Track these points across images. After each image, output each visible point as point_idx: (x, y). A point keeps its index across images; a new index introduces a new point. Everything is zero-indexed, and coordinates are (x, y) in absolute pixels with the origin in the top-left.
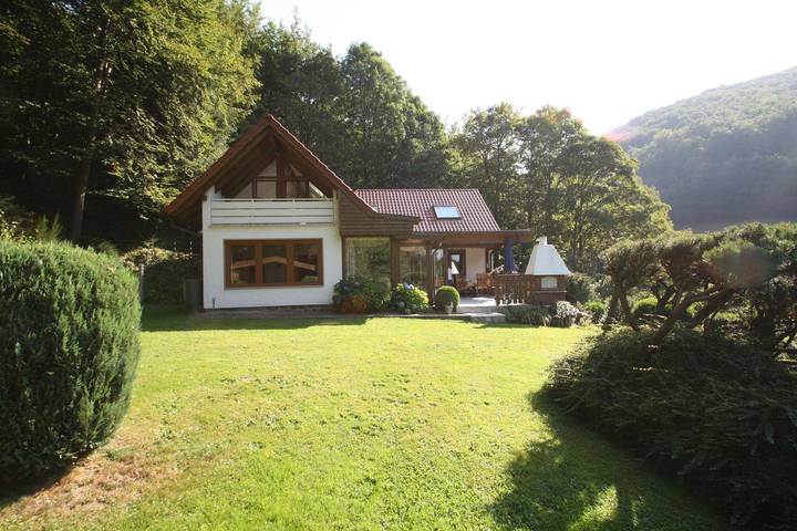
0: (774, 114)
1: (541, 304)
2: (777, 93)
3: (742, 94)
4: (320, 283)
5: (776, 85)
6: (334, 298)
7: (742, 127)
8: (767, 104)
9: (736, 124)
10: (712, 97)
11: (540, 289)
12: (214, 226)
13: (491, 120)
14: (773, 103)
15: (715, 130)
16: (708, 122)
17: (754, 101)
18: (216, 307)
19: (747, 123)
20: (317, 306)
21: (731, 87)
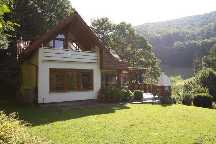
0: (165, 34)
1: (165, 96)
2: (164, 27)
3: (155, 26)
4: (92, 89)
5: (164, 25)
6: (98, 96)
7: (157, 36)
8: (163, 30)
9: (156, 35)
10: (147, 25)
11: (165, 91)
12: (44, 61)
13: (103, 23)
14: (164, 30)
15: (150, 36)
16: (148, 33)
17: (159, 29)
18: (45, 102)
19: (158, 35)
20: (90, 100)
21: (152, 23)
